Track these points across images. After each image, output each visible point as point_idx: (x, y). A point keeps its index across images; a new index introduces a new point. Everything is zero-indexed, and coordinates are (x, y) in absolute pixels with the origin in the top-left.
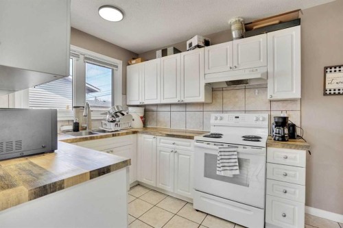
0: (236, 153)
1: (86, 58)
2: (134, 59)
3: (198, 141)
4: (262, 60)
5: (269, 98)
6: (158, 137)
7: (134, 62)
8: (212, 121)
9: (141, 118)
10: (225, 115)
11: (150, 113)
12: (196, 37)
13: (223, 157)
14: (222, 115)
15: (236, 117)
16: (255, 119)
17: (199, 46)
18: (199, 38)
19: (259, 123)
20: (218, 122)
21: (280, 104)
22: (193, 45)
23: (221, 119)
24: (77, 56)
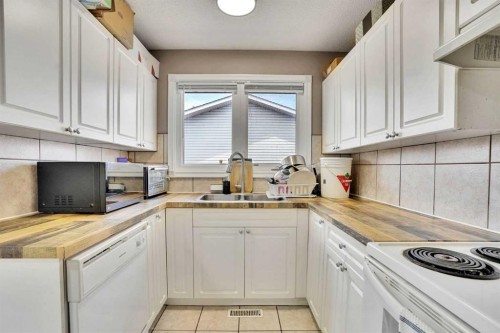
1: (247, 87)
7: (329, 69)
24: (234, 87)
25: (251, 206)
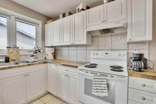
0: (105, 80)
1: (16, 18)
2: (48, 20)
3: (80, 70)
4: (123, 15)
5: (128, 40)
6: (58, 66)
7: (48, 22)
8: (92, 56)
9: (52, 54)
10: (99, 52)
11: (58, 51)
12: (81, 4)
13: (96, 83)
14: (97, 52)
15: (106, 54)
16: (118, 55)
17: (83, 10)
18: (83, 5)
19: (121, 57)
20: (95, 56)
21: (134, 45)
22: (80, 9)
23: (97, 54)
24: (9, 16)
25: (29, 65)
